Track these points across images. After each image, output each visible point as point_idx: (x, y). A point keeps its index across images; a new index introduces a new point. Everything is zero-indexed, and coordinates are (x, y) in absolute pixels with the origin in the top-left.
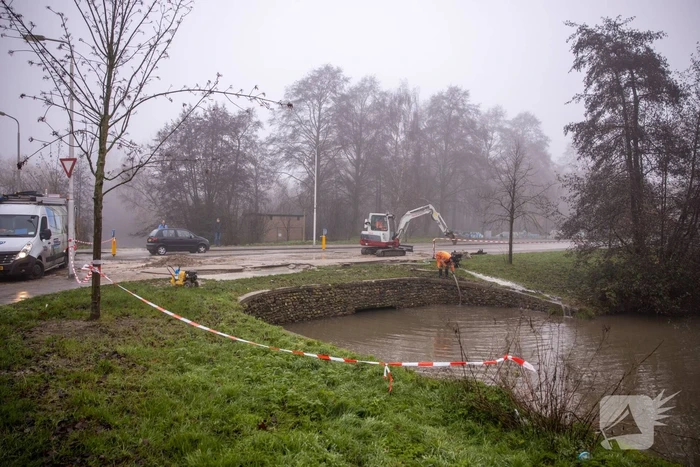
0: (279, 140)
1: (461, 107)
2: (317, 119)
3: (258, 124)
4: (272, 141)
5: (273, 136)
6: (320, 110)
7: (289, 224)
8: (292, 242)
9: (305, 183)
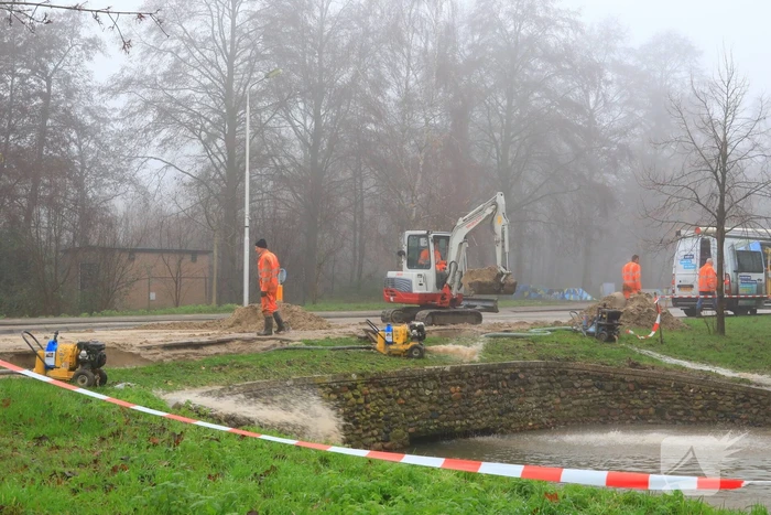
0: (140, 83)
1: (541, 14)
2: (228, 36)
3: (93, 44)
4: (126, 84)
5: (127, 74)
6: (233, 18)
7: (179, 270)
8: (188, 308)
9: (201, 181)
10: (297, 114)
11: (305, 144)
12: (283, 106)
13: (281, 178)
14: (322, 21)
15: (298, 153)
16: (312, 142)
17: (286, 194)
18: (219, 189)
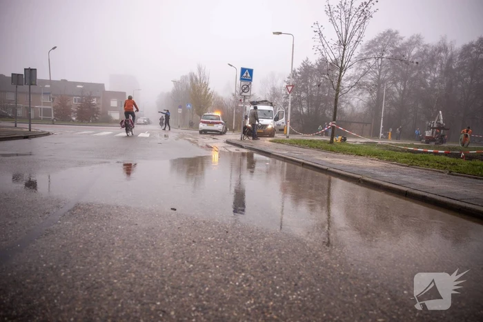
0: (354, 78)
2: (380, 64)
9: (369, 104)
10: (399, 84)
11: (400, 93)
12: (395, 83)
13: (392, 103)
14: (409, 57)
15: (398, 96)
16: (402, 94)
17: (393, 108)
18: (374, 107)
